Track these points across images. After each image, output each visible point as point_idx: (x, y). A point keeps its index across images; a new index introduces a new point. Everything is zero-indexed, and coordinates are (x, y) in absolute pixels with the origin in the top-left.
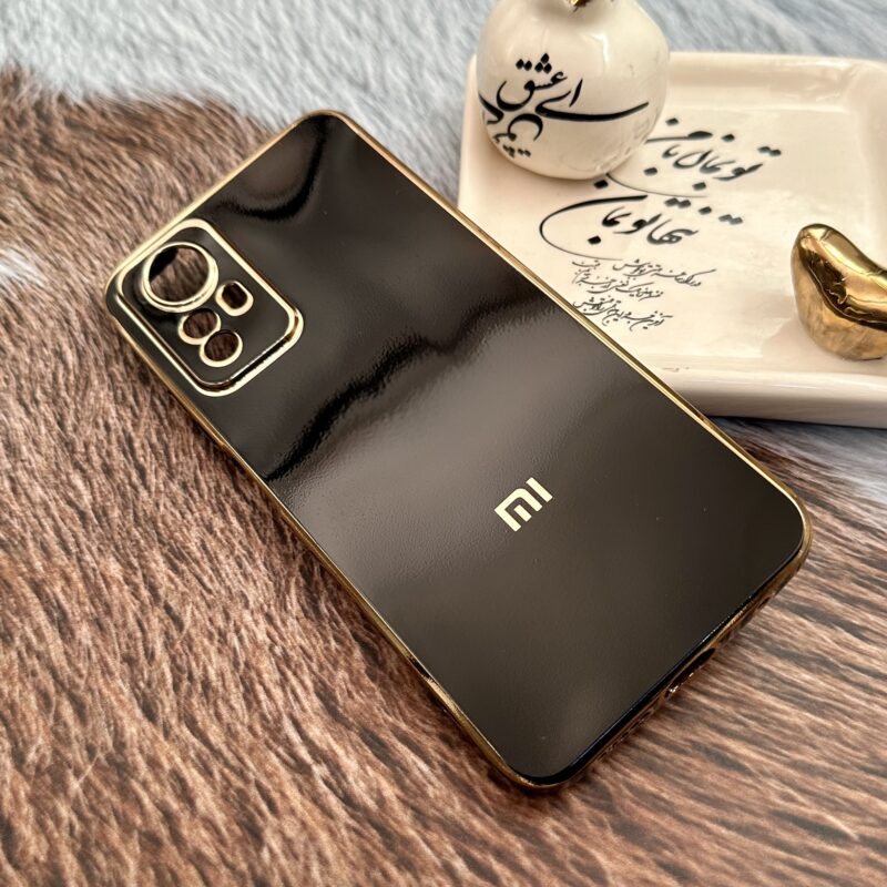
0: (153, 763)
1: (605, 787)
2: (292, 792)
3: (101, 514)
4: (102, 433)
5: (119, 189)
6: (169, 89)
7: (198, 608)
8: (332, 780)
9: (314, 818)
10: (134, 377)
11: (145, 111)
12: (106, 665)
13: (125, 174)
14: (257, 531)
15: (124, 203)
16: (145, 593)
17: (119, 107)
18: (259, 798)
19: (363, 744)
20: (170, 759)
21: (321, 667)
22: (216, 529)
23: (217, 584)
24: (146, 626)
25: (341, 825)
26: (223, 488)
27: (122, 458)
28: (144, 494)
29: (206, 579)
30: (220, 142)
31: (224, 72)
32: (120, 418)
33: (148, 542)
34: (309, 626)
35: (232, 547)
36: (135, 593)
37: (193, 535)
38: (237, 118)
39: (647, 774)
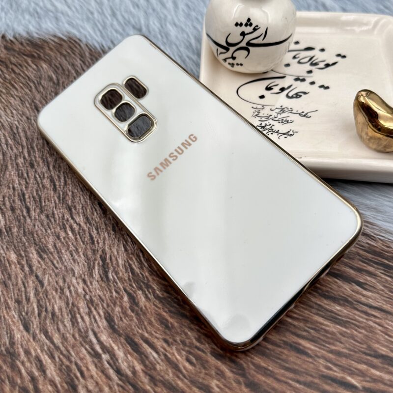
0: (27, 352)
1: (242, 364)
2: (92, 367)
3: (9, 230)
4: (11, 191)
5: (27, 78)
6: (52, 32)
7: (51, 276)
8: (111, 362)
9: (102, 380)
10: (27, 164)
11: (41, 42)
12: (8, 304)
13: (30, 70)
14: (81, 238)
15: (28, 84)
16: (27, 269)
17: (29, 41)
18: (76, 370)
19: (127, 344)
20: (35, 350)
21: (108, 306)
22: (61, 237)
23: (60, 265)
24: (26, 285)
25: (115, 384)
26: (66, 217)
27: (20, 203)
28: (28, 220)
29: (55, 262)
30: (73, 56)
31: (77, 24)
32: (20, 184)
33: (29, 244)
34: (103, 285)
35: (69, 246)
36: (22, 269)
37: (51, 241)
38: (82, 45)
39: (262, 357)
